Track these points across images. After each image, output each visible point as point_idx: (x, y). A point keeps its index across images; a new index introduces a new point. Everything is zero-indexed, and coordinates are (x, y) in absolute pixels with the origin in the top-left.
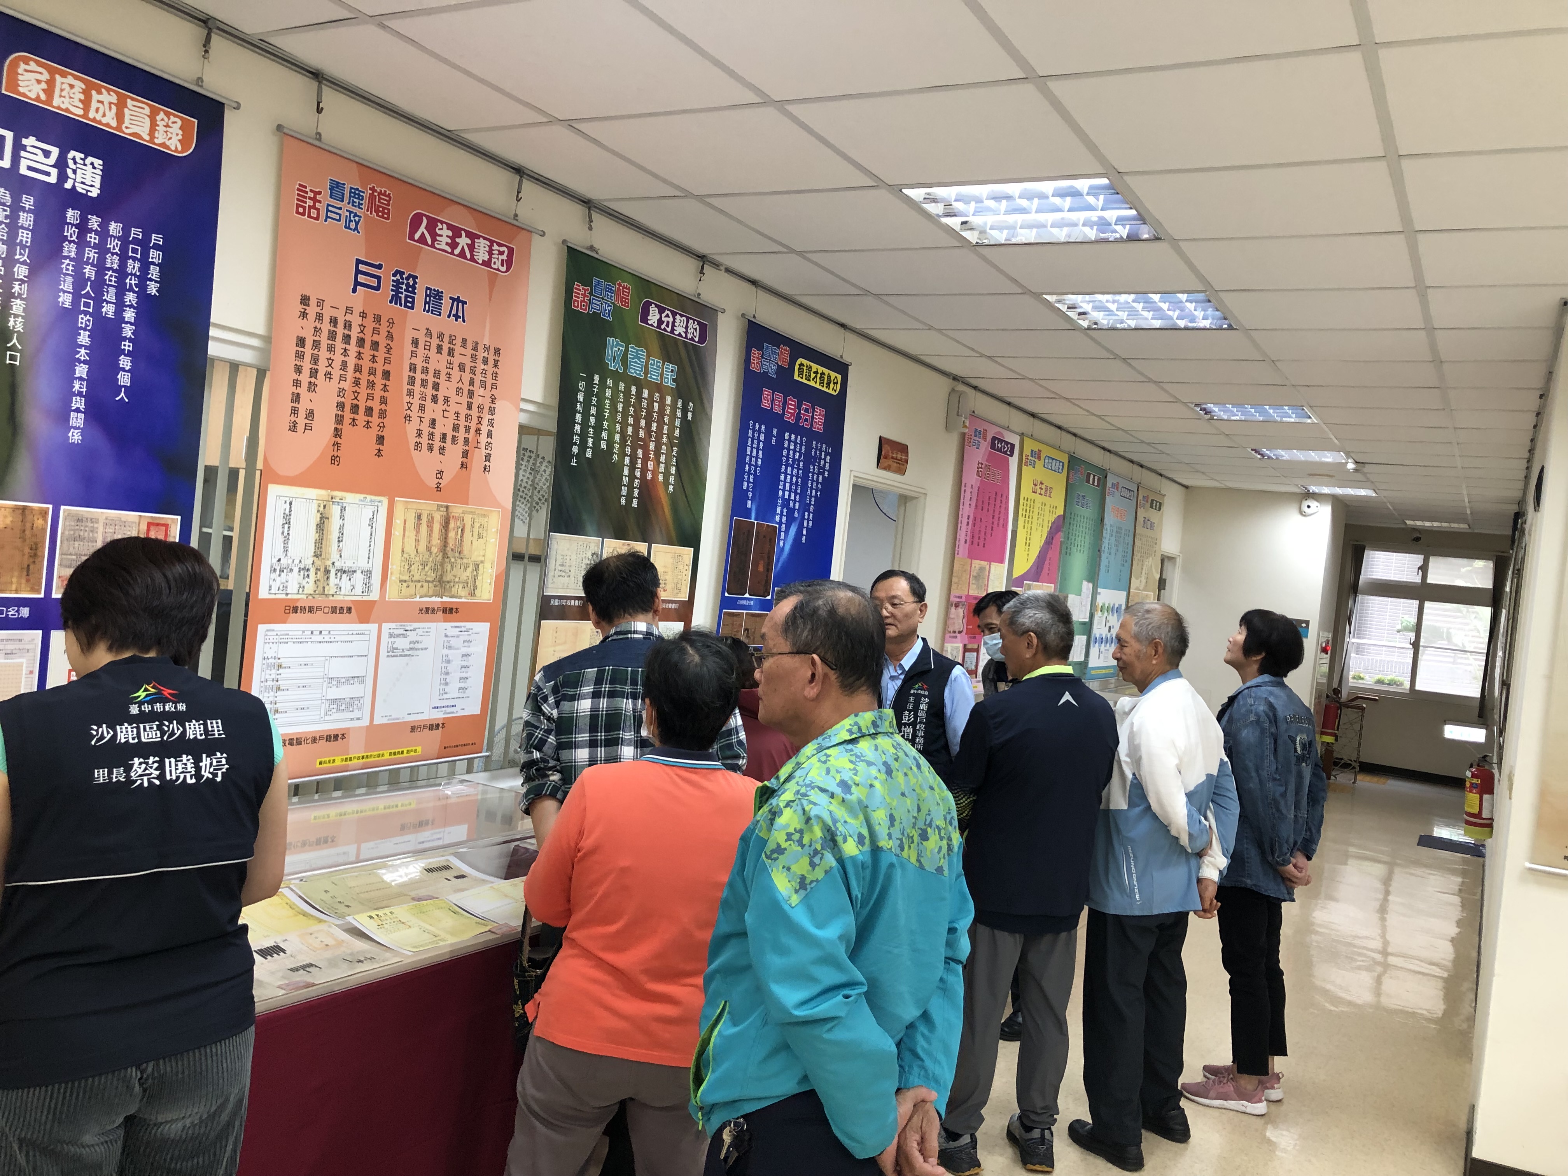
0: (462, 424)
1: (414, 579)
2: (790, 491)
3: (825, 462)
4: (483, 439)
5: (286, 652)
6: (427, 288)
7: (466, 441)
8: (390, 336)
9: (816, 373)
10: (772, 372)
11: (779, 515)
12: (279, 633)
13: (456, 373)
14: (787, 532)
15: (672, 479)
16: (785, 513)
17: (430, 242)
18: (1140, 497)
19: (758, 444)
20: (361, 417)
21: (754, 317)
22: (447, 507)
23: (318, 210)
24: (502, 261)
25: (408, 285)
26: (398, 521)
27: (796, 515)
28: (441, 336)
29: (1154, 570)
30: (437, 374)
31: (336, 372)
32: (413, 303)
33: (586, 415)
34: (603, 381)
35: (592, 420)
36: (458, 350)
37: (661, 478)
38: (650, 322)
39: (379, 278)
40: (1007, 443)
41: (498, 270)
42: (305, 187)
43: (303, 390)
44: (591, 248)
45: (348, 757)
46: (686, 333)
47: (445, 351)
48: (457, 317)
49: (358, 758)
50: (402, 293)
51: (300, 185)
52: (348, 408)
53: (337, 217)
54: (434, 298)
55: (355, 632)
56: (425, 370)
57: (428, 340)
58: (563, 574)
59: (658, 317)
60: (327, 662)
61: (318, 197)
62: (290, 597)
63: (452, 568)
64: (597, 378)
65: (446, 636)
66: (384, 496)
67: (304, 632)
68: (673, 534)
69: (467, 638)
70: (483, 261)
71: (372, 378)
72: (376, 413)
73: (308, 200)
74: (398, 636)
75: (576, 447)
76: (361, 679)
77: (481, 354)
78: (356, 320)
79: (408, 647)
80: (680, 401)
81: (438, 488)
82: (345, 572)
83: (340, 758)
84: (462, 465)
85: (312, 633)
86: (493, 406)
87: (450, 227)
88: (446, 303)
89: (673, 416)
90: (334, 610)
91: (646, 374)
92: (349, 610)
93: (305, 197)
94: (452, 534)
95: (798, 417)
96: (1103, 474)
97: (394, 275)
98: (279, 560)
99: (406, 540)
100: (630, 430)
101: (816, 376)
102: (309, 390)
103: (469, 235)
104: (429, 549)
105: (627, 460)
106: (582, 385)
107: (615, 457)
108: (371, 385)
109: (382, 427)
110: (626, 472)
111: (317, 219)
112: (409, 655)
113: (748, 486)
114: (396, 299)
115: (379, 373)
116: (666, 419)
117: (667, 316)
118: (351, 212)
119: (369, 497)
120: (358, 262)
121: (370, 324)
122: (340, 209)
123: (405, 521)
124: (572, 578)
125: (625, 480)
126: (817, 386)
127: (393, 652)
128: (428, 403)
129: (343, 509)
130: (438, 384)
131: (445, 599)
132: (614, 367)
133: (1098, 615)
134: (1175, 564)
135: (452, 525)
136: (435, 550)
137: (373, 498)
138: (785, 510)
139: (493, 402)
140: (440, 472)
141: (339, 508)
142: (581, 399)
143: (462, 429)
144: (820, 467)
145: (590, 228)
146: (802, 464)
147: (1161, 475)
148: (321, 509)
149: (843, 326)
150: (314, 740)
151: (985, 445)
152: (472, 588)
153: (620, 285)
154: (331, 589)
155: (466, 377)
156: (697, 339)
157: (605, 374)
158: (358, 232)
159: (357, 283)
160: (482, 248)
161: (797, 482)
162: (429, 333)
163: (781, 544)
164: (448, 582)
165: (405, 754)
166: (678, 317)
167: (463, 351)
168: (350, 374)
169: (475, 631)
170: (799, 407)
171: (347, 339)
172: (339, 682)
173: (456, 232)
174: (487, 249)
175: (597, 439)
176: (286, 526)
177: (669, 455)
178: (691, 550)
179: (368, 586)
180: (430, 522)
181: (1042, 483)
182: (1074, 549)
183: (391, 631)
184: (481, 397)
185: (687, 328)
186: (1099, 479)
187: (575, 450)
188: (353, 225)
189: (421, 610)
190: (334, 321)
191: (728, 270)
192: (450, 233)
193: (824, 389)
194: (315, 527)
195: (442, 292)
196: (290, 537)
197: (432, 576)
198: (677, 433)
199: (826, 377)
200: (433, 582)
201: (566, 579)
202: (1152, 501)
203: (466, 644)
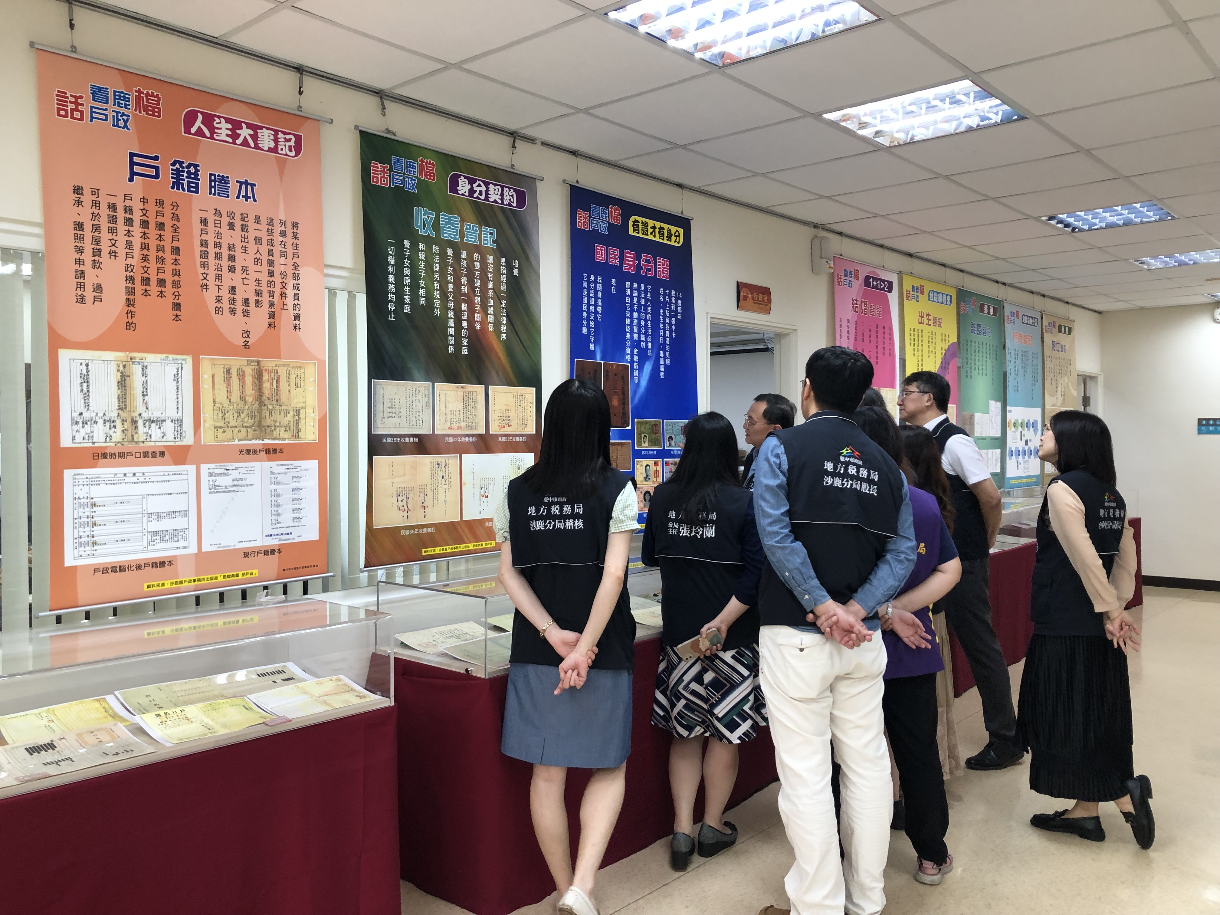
0: (265, 289)
1: (230, 425)
2: (639, 333)
3: (677, 307)
4: (290, 301)
5: (98, 492)
6: (211, 175)
7: (271, 304)
8: (175, 217)
9: (654, 227)
10: (603, 228)
11: (629, 355)
12: (89, 476)
13: (252, 247)
14: (641, 369)
15: (504, 328)
16: (636, 353)
17: (208, 135)
18: (1045, 323)
19: (596, 294)
20: (154, 288)
21: (577, 182)
22: (258, 362)
23: (82, 112)
24: (290, 147)
25: (189, 173)
26: (206, 376)
27: (650, 354)
28: (231, 215)
29: (1070, 387)
30: (231, 247)
31: (121, 250)
32: (197, 187)
33: (399, 276)
34: (414, 246)
35: (407, 280)
36: (251, 225)
37: (491, 328)
38: (460, 192)
39: (157, 168)
40: (883, 281)
41: (286, 155)
42: (65, 93)
43: (87, 267)
44: (388, 131)
45: (178, 580)
46: (502, 199)
47: (238, 227)
48: (246, 197)
49: (190, 581)
50: (184, 180)
51: (58, 91)
52: (138, 281)
53: (104, 117)
54: (219, 182)
55: (171, 473)
56: (218, 245)
57: (218, 218)
58: (394, 415)
59: (469, 187)
60: (144, 500)
61: (80, 101)
62: (96, 445)
63: (271, 413)
64: (407, 243)
65: (272, 473)
66: (187, 354)
67: (116, 474)
68: (512, 376)
69: (297, 474)
70: (269, 148)
71: (160, 254)
72: (169, 284)
73: (69, 104)
74: (220, 474)
75: (393, 305)
76: (184, 513)
77: (277, 228)
78: (137, 206)
79: (231, 483)
80: (503, 260)
81: (246, 345)
82: (153, 422)
83: (169, 582)
84: (270, 325)
85: (125, 475)
86: (296, 272)
87: (228, 121)
88: (233, 187)
89: (497, 272)
90: (146, 454)
91: (462, 236)
92: (162, 454)
93: (67, 102)
94: (266, 385)
95: (639, 267)
96: (999, 306)
97: (173, 165)
98: (81, 414)
99: (216, 392)
100: (451, 287)
101: (654, 231)
102: (94, 266)
103: (249, 126)
104: (243, 399)
105: (451, 314)
106: (391, 250)
107: (437, 312)
108: (161, 260)
109: (177, 295)
110: (451, 323)
111: (82, 119)
112: (234, 491)
113: (588, 331)
114: (177, 184)
115: (168, 249)
116: (490, 276)
117: (479, 186)
118: (117, 113)
119: (171, 357)
120: (132, 155)
121: (152, 208)
122: (106, 110)
123: (213, 376)
124: (404, 419)
125: (451, 331)
126: (657, 239)
127: (215, 489)
128: (225, 272)
129: (144, 368)
130: (234, 256)
131: (266, 441)
132: (425, 232)
133: (1010, 432)
134: (1097, 383)
135: (266, 377)
136: (249, 399)
137: (176, 356)
138: (636, 351)
139: (296, 269)
140: (247, 332)
141: (140, 367)
142: (393, 262)
143: (265, 294)
144: (671, 311)
145: (384, 115)
146: (649, 309)
147: (1068, 303)
148: (121, 368)
149: (680, 186)
150: (139, 567)
151: (858, 284)
152: (295, 431)
153: (423, 162)
154: (141, 435)
155: (264, 249)
156: (514, 205)
157: (415, 239)
158: (129, 129)
159: (133, 174)
160: (266, 137)
161: (646, 324)
162: (217, 213)
163: (636, 380)
164: (268, 427)
165: (240, 576)
166: (491, 186)
167: (257, 226)
168: (137, 251)
169: (303, 467)
170: (639, 258)
171: (129, 222)
172: (159, 516)
173: (236, 125)
174: (272, 137)
175: (415, 296)
176: (85, 385)
177: (497, 307)
178: (533, 390)
179: (179, 432)
180: (241, 375)
181: (928, 315)
182: (975, 373)
183: (211, 471)
184: (281, 264)
185: (502, 195)
186: (995, 309)
187: (392, 306)
188: (121, 123)
189: (241, 452)
190: (113, 207)
191: (543, 143)
192: (230, 126)
193: (665, 241)
194: (116, 384)
195: (227, 177)
196: (91, 394)
197: (249, 422)
198: (504, 287)
199: (665, 231)
200: (251, 427)
201: (397, 420)
202: (1060, 326)
203: (295, 480)
